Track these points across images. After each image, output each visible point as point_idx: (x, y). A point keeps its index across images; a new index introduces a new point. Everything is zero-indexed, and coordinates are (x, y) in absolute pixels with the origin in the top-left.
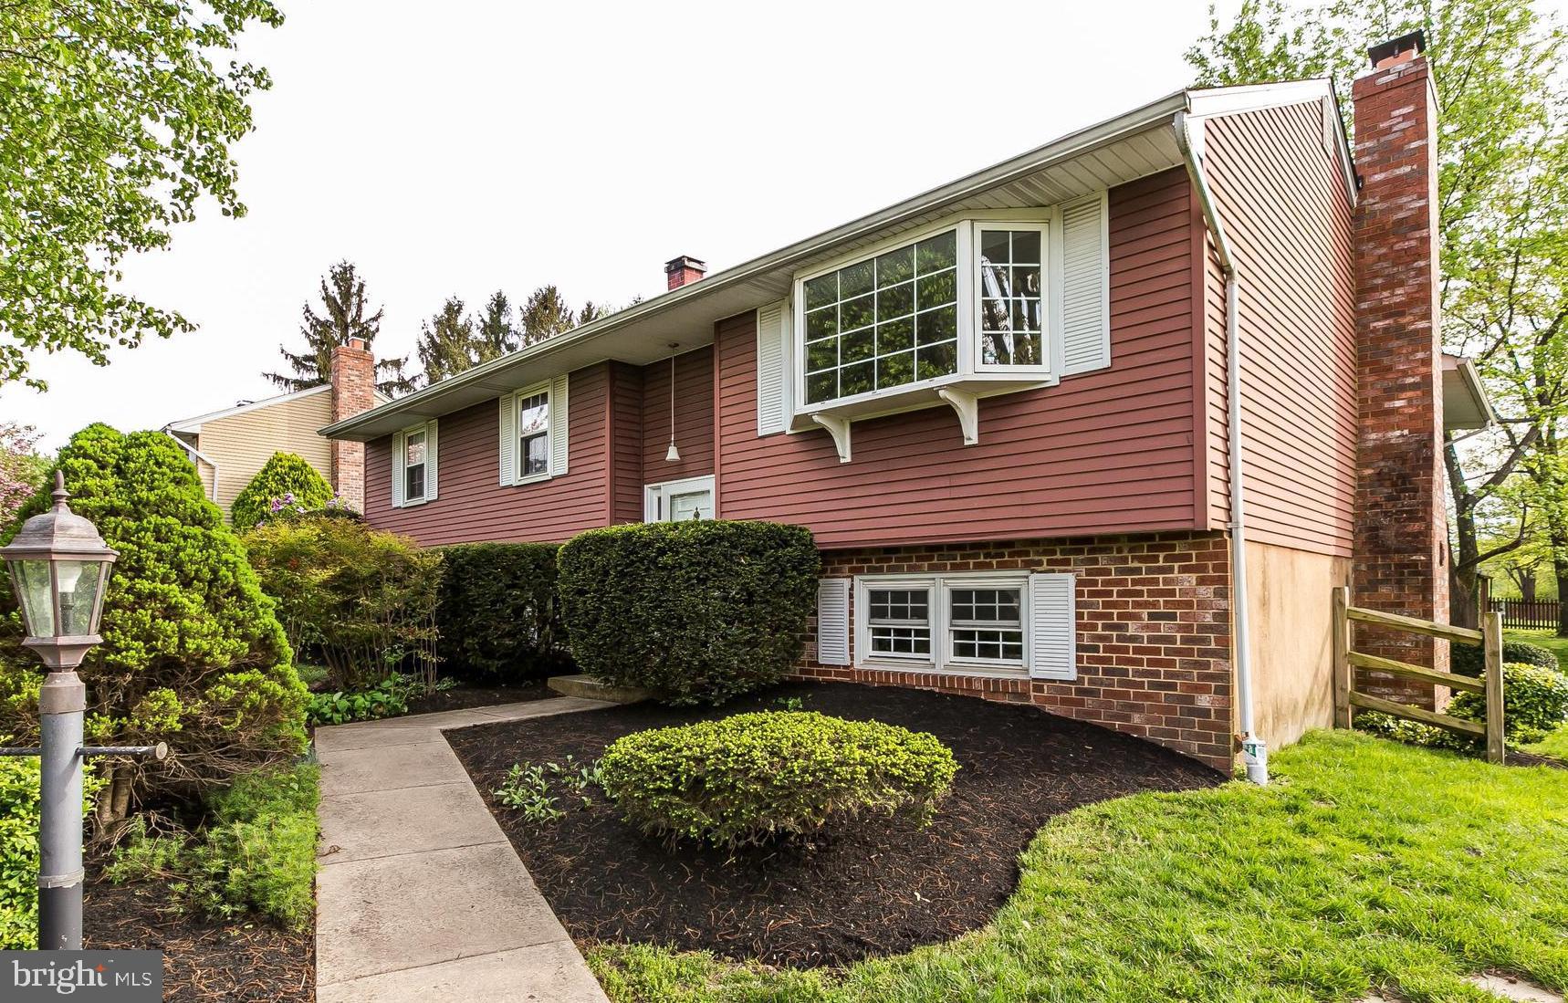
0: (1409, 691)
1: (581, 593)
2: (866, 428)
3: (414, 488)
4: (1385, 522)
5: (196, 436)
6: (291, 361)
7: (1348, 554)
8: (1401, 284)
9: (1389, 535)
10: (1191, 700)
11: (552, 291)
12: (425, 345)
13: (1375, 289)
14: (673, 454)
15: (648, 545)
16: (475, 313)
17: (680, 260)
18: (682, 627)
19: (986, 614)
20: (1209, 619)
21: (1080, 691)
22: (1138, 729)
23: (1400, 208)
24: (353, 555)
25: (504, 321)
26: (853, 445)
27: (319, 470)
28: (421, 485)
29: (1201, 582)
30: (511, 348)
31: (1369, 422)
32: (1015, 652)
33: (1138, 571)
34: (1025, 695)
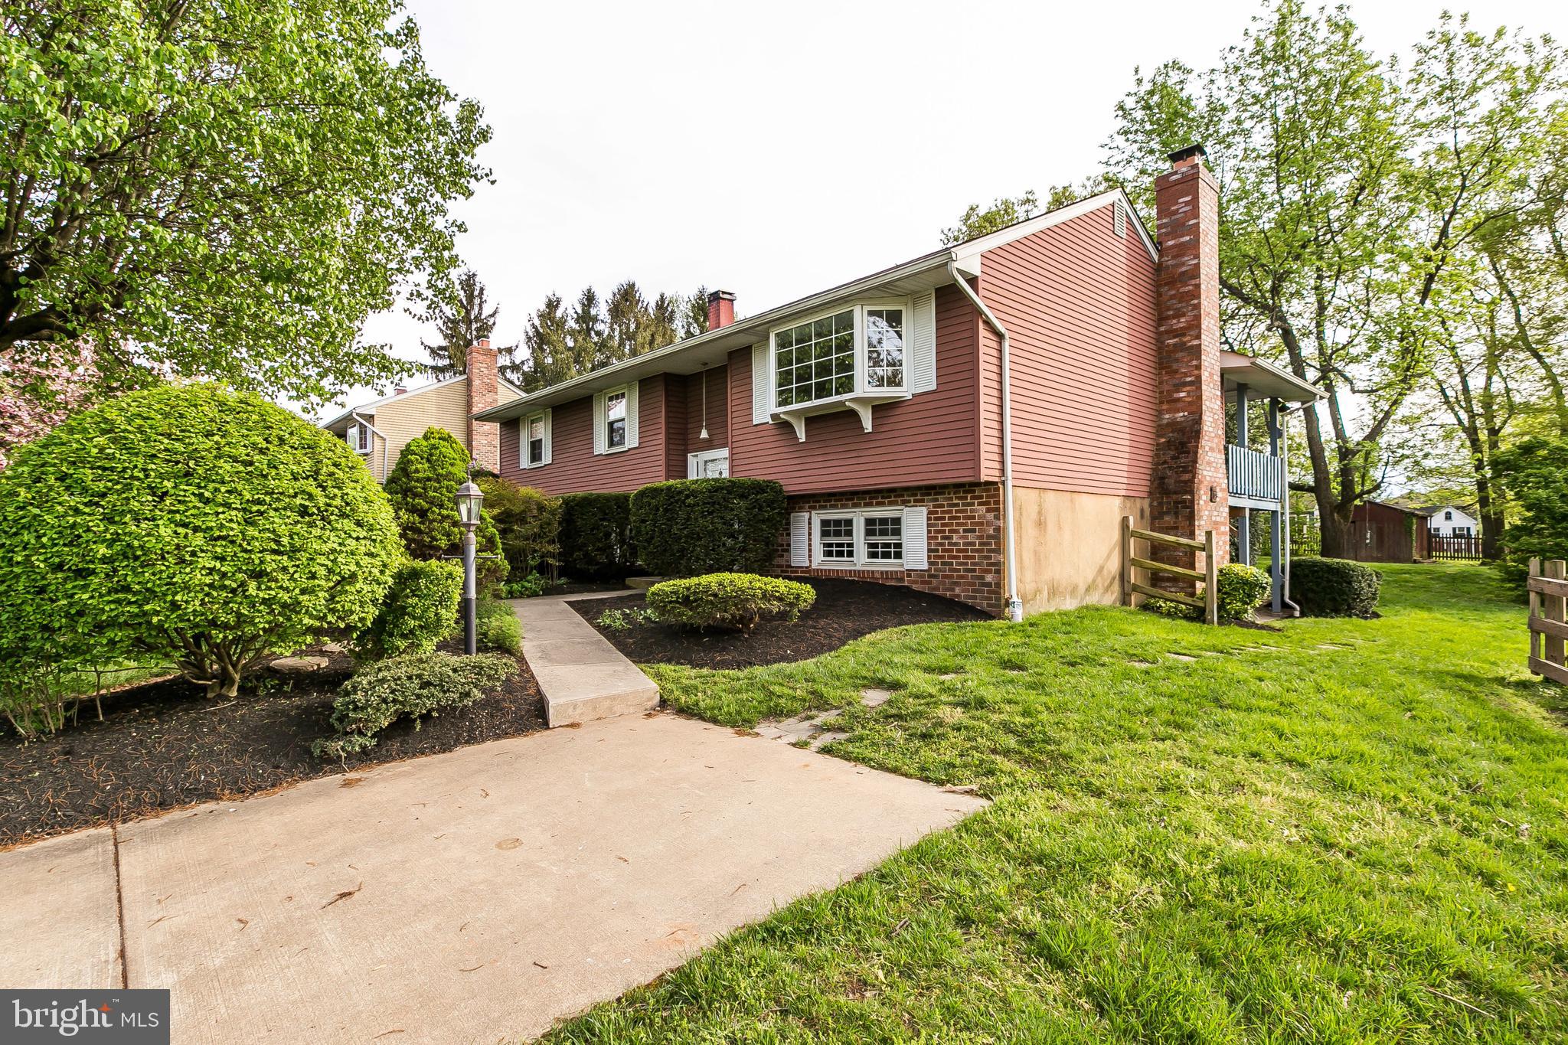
0: (1181, 585)
1: (643, 521)
2: (813, 421)
3: (535, 456)
4: (1169, 473)
5: (372, 416)
6: (428, 351)
7: (1145, 495)
8: (1184, 315)
9: (1171, 483)
10: (983, 578)
11: (632, 286)
12: (531, 334)
13: (1168, 318)
14: (704, 434)
15: (681, 492)
16: (570, 305)
17: (717, 293)
18: (700, 539)
19: (884, 533)
20: (991, 532)
21: (931, 576)
22: (958, 596)
23: (1183, 264)
24: (509, 500)
25: (593, 312)
26: (806, 431)
27: (459, 437)
28: (540, 454)
29: (988, 511)
30: (598, 334)
31: (1165, 407)
32: (898, 555)
33: (957, 505)
34: (902, 580)
